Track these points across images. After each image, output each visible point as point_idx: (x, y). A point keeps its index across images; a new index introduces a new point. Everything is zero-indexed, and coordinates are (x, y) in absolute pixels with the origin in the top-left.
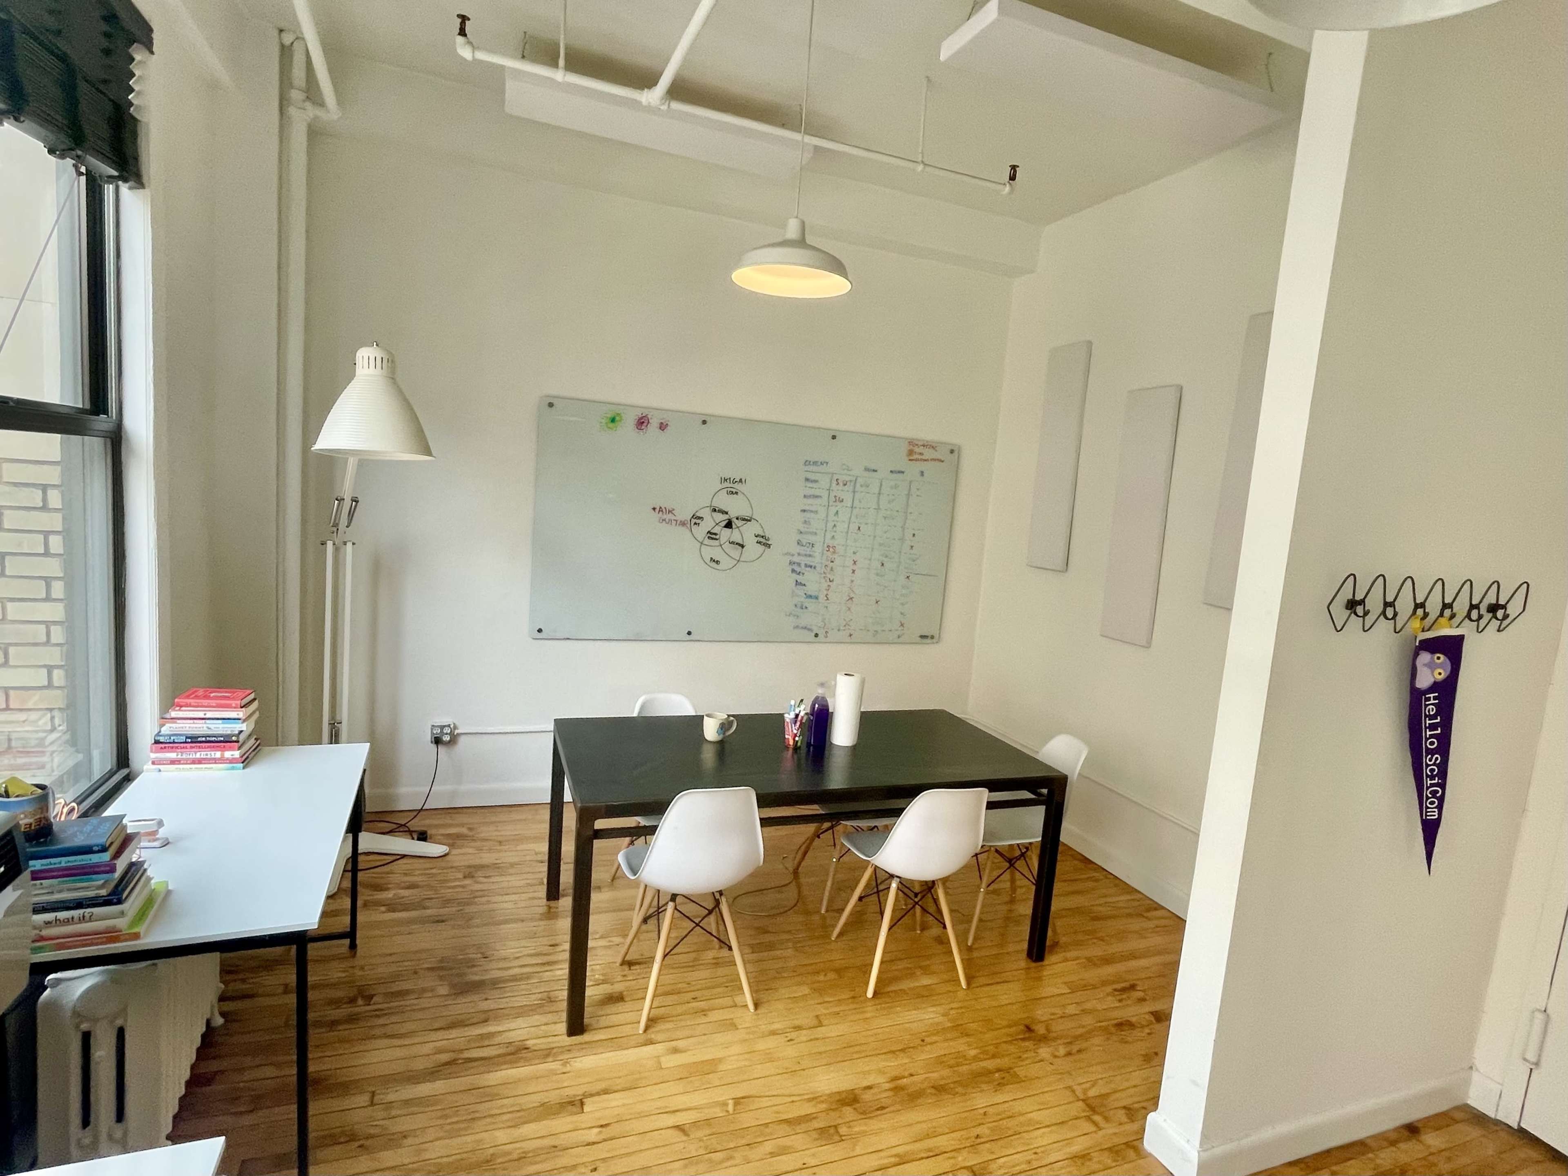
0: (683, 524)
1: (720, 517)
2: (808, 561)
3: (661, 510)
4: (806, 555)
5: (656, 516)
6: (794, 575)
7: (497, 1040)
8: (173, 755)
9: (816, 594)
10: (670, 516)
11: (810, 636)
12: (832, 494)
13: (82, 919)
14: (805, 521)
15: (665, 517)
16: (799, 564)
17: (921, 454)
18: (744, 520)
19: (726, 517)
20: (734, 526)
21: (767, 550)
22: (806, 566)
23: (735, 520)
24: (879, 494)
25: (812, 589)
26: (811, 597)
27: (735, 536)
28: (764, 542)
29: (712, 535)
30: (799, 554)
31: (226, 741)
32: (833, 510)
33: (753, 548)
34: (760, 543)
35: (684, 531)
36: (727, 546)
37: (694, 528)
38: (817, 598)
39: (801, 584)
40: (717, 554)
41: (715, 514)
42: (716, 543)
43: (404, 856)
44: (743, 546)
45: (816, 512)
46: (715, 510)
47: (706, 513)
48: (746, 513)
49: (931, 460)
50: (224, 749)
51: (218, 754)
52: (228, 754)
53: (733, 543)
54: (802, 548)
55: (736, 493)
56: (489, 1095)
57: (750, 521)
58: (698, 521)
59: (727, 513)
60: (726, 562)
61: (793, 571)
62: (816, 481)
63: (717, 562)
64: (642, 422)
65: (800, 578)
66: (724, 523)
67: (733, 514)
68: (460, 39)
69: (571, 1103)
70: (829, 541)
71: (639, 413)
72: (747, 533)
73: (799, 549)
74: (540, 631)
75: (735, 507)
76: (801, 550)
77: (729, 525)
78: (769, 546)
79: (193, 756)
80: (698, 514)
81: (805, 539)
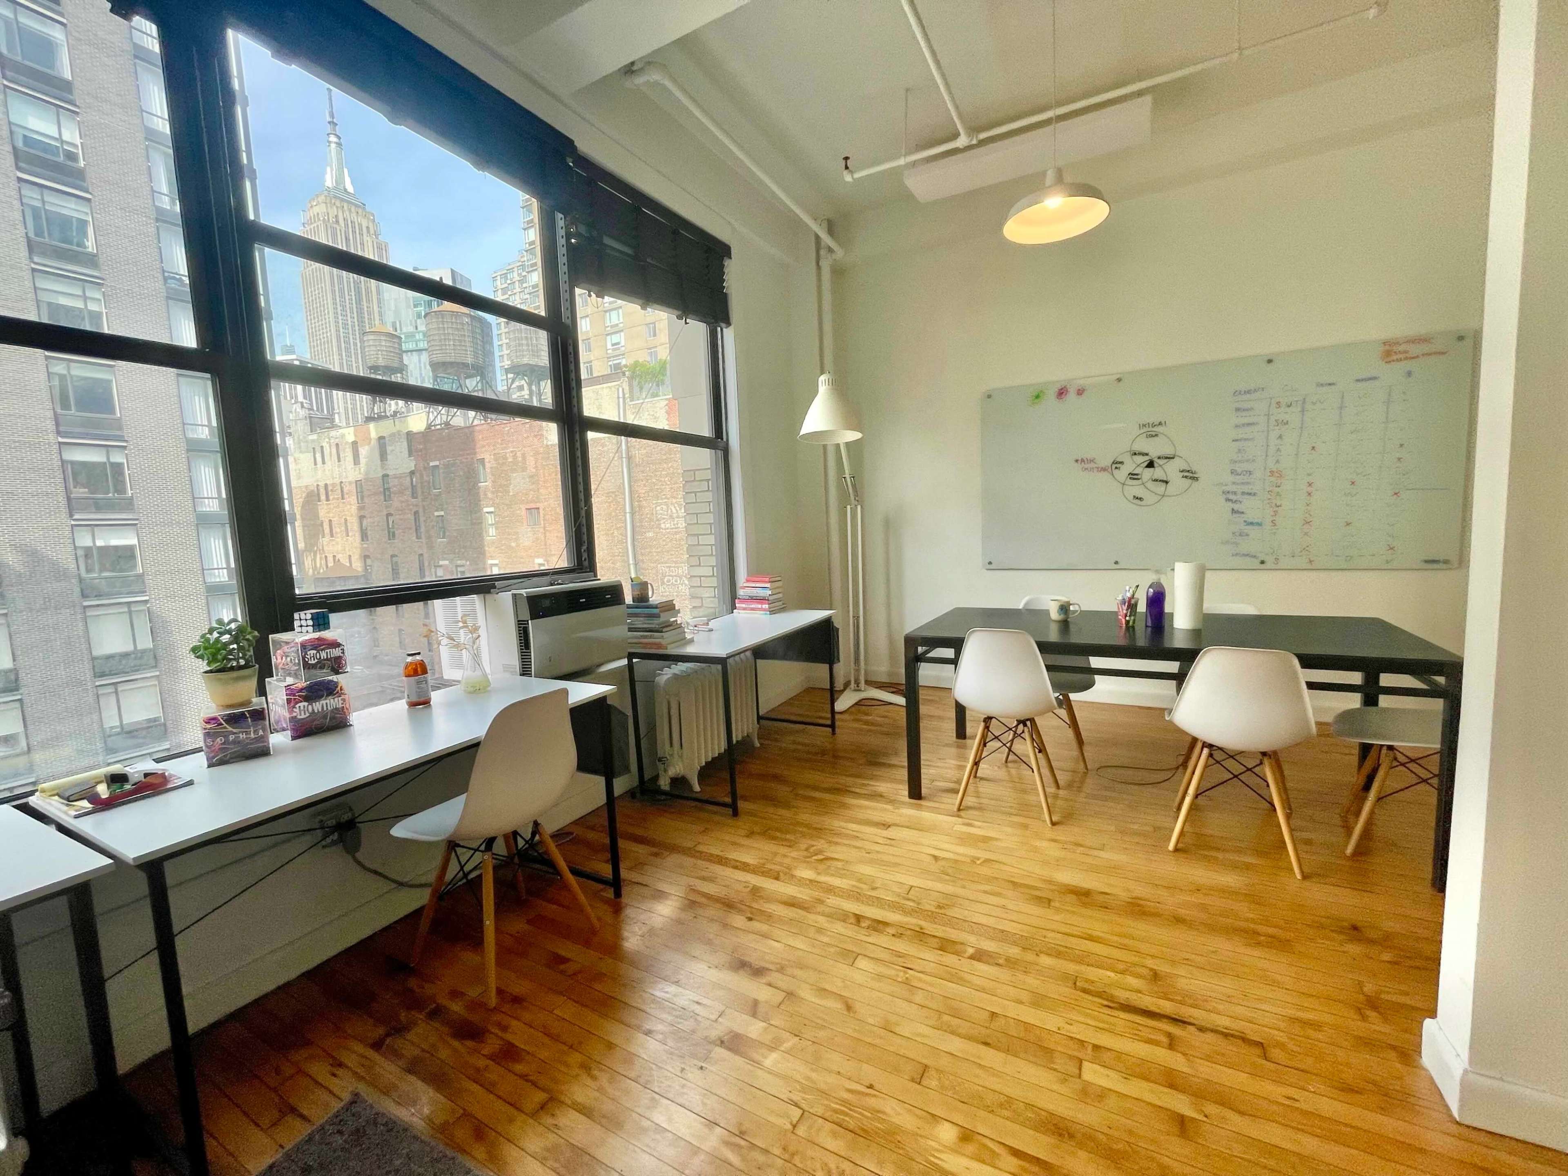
0: (1104, 469)
1: (1140, 459)
2: (1246, 489)
3: (1083, 460)
4: (1243, 483)
5: (1078, 466)
6: (1230, 504)
7: (870, 788)
8: (744, 606)
9: (1259, 521)
10: (1092, 465)
11: (1256, 563)
12: (1273, 418)
13: (651, 637)
14: (1239, 450)
15: (1086, 466)
16: (1235, 493)
17: (1406, 352)
18: (1166, 458)
19: (1147, 458)
20: (1156, 465)
21: (1195, 484)
22: (1243, 493)
23: (1156, 460)
24: (1341, 408)
25: (1251, 516)
26: (1252, 524)
27: (1158, 473)
28: (1190, 475)
29: (1133, 476)
30: (1234, 483)
31: (762, 600)
32: (1273, 435)
33: (1177, 482)
34: (1186, 477)
35: (1105, 476)
36: (1150, 485)
37: (1116, 472)
38: (1259, 524)
39: (1237, 512)
40: (1139, 491)
41: (1135, 457)
42: (1139, 482)
43: (891, 704)
44: (1167, 482)
45: (1252, 439)
46: (1135, 454)
47: (1127, 459)
48: (1168, 451)
49: (1418, 357)
50: (762, 604)
51: (760, 606)
52: (764, 606)
53: (1156, 480)
54: (1238, 477)
55: (1156, 435)
56: (844, 806)
57: (1173, 458)
58: (1118, 465)
59: (1147, 454)
60: (1149, 498)
61: (1228, 500)
62: (1252, 409)
63: (1141, 499)
64: (1062, 393)
65: (1236, 507)
66: (1146, 464)
67: (1154, 454)
68: (845, 172)
69: (884, 825)
70: (1271, 465)
71: (1059, 386)
72: (1171, 470)
73: (1231, 478)
74: (990, 563)
75: (1155, 448)
76: (1238, 479)
77: (1151, 465)
78: (1196, 479)
79: (753, 606)
80: (1119, 460)
81: (1239, 468)
